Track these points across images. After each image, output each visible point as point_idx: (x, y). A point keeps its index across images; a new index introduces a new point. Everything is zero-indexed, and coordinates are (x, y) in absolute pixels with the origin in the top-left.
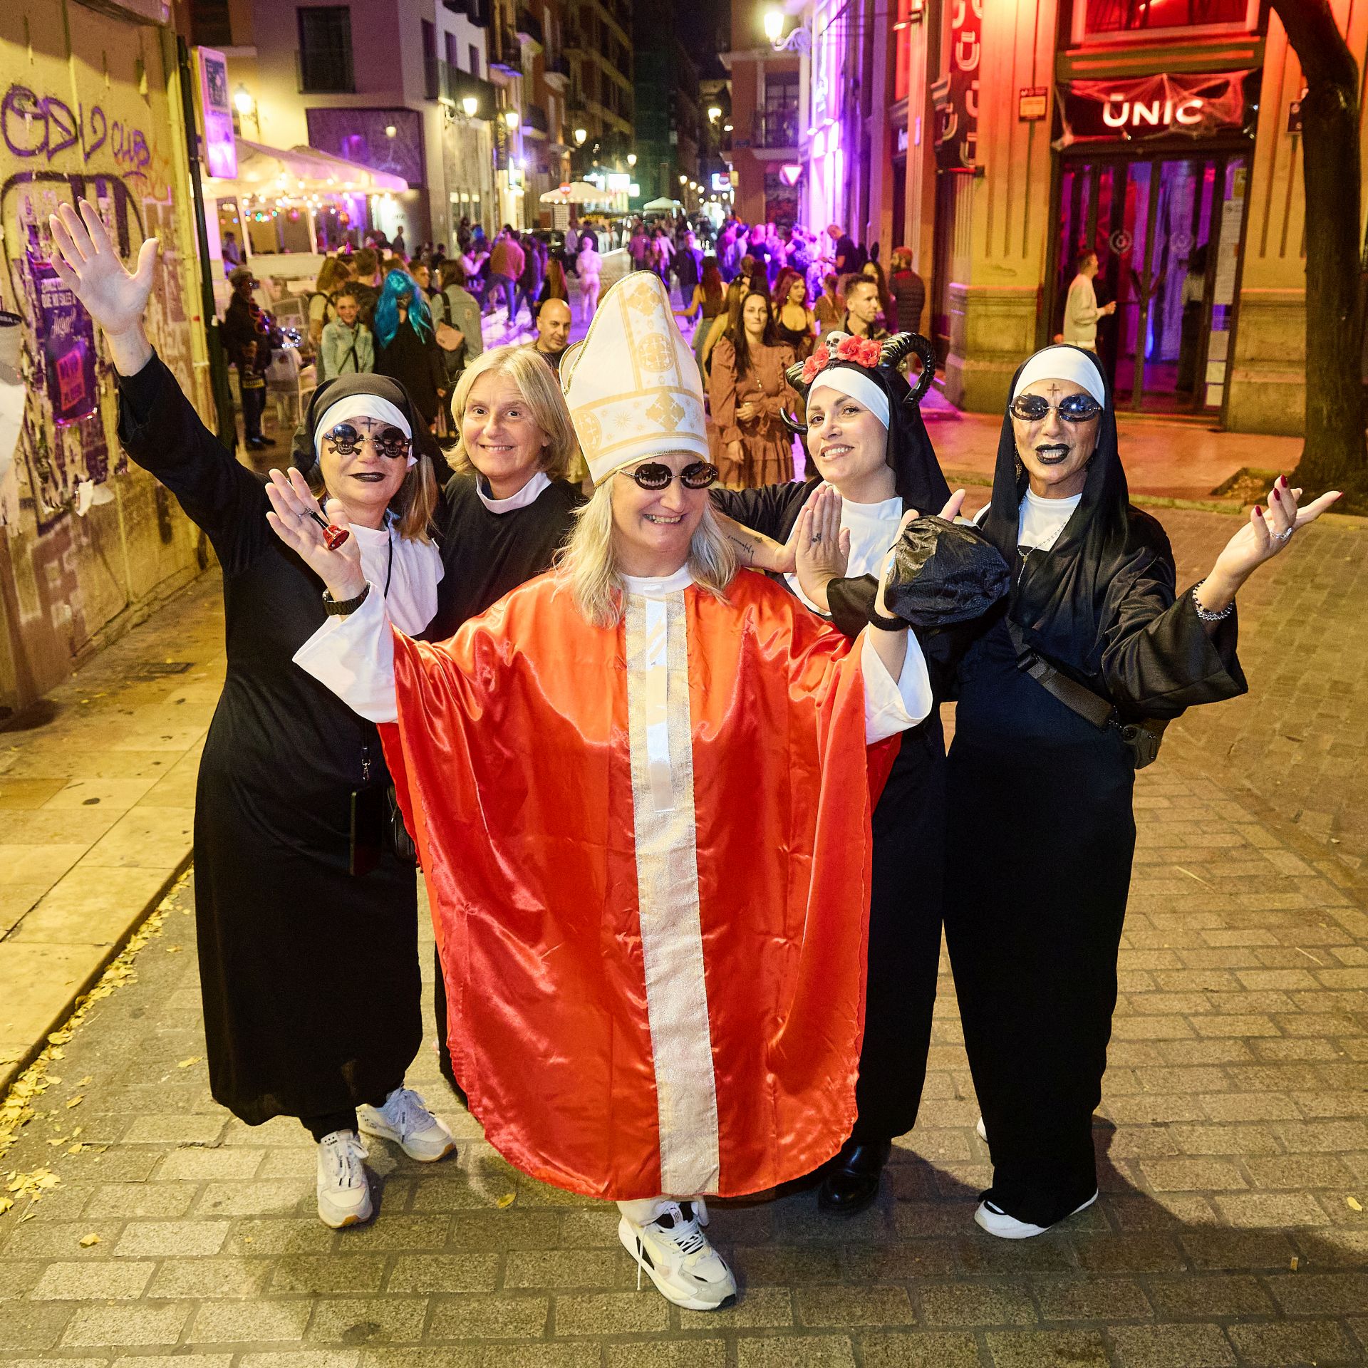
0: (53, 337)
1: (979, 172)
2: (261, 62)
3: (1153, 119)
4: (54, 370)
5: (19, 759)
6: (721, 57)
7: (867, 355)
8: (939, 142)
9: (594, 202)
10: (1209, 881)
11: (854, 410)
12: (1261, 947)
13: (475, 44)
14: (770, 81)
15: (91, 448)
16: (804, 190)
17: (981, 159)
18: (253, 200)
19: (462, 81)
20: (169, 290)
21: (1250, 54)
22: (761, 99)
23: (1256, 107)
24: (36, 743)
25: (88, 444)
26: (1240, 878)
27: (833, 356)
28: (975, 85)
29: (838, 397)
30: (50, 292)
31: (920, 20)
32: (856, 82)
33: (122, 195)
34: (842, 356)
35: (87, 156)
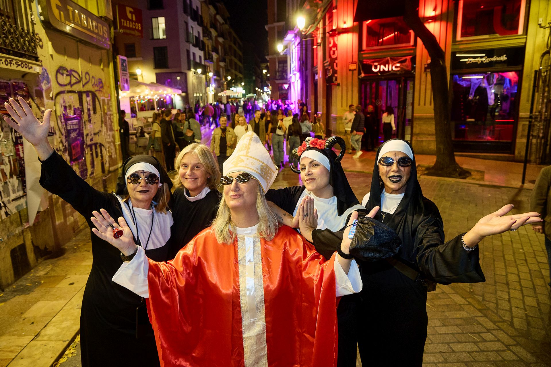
0: (71, 138)
1: (338, 85)
2: (143, 62)
3: (386, 69)
4: (71, 148)
5: (52, 269)
6: (266, 57)
7: (320, 145)
8: (327, 77)
9: (233, 95)
10: (433, 306)
11: (317, 165)
12: (456, 333)
13: (200, 55)
14: (280, 62)
15: (82, 170)
16: (289, 91)
17: (339, 81)
18: (139, 97)
19: (197, 65)
20: (108, 122)
21: (412, 51)
22: (277, 67)
23: (415, 65)
24: (58, 263)
25: (82, 168)
26: (444, 305)
27: (308, 146)
28: (336, 61)
29: (310, 160)
30: (70, 125)
31: (320, 45)
32: (303, 63)
33: (94, 97)
34: (311, 146)
35: (83, 86)
